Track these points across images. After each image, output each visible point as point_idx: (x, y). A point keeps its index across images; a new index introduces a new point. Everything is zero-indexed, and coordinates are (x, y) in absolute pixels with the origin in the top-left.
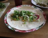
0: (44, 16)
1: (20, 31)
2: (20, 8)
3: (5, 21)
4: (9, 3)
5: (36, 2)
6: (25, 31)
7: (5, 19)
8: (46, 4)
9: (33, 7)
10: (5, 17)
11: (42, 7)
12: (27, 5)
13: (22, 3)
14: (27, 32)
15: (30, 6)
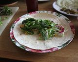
0: (71, 28)
1: (33, 51)
2: (35, 16)
3: (11, 35)
4: (18, 8)
5: (60, 6)
6: (41, 50)
7: (11, 32)
9: (54, 13)
10: (11, 29)
11: (69, 14)
12: (46, 12)
13: (39, 7)
14: (44, 52)
15: (50, 12)
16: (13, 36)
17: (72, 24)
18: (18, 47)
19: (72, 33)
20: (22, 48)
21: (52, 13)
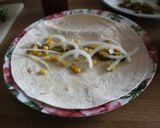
2: (61, 23)
3: (6, 75)
4: (21, 6)
6: (79, 111)
7: (6, 65)
8: (153, 5)
9: (105, 15)
10: (6, 59)
11: (140, 15)
12: (85, 11)
15: (94, 12)
16: (11, 77)
17: (149, 39)
18: (23, 104)
19: (152, 61)
20: (32, 106)
21: (99, 14)
